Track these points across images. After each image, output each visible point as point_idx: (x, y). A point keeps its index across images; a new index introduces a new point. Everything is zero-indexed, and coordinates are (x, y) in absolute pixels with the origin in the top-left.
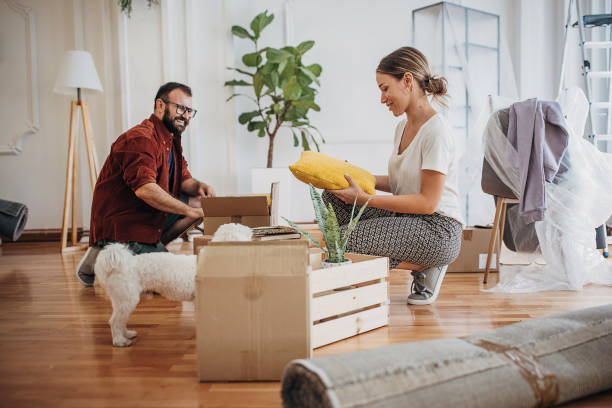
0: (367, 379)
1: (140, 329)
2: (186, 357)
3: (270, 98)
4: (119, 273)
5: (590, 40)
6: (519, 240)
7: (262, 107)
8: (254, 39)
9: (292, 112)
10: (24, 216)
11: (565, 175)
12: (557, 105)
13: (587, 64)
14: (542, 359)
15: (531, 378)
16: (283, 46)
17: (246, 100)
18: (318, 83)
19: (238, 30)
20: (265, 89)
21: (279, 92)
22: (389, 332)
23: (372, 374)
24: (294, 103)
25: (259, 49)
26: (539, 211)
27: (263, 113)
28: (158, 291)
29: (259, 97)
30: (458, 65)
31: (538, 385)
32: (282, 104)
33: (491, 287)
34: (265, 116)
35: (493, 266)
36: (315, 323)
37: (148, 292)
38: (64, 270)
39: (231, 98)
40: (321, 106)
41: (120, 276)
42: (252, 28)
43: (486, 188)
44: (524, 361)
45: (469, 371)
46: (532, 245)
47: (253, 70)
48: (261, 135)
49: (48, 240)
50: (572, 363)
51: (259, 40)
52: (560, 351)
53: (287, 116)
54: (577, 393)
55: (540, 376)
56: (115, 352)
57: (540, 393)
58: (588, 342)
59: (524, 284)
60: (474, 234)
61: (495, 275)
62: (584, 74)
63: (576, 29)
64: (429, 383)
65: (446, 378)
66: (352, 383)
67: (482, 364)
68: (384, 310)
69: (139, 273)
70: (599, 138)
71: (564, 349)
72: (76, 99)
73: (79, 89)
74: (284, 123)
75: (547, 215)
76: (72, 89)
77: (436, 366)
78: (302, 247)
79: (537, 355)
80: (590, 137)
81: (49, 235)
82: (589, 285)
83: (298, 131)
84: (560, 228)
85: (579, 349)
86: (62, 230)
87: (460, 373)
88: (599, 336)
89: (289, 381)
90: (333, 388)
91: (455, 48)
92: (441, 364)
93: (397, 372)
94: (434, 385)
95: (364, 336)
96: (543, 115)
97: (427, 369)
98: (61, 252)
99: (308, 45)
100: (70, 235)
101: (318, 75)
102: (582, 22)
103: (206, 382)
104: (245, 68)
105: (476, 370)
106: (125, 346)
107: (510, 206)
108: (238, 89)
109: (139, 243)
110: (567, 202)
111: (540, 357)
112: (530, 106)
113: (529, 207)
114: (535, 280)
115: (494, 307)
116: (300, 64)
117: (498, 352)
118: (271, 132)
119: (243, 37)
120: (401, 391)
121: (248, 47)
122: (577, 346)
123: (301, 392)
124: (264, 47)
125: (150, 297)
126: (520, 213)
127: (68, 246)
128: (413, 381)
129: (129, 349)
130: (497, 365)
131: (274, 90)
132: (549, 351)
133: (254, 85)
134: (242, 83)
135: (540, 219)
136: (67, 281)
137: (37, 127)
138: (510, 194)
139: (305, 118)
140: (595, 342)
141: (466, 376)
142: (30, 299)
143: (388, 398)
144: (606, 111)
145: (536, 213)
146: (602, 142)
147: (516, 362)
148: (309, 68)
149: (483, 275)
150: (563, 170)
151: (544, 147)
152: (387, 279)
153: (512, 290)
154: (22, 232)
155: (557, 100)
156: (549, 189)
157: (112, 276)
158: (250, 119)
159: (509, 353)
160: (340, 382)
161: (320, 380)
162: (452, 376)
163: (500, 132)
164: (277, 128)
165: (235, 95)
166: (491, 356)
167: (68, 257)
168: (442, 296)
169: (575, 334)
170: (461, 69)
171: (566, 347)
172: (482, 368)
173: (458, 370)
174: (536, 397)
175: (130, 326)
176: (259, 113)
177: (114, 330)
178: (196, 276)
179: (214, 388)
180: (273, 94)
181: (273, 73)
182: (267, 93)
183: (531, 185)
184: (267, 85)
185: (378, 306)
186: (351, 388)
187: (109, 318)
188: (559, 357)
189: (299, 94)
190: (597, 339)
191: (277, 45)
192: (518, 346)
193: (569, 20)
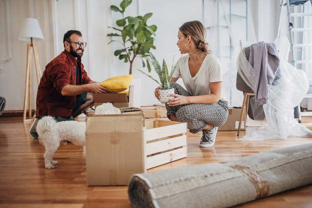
0: (170, 184)
1: (60, 160)
2: (82, 174)
3: (130, 43)
4: (49, 131)
5: (293, 12)
6: (256, 114)
7: (126, 47)
8: (122, 12)
9: (142, 49)
10: (4, 104)
11: (278, 81)
12: (274, 45)
13: (291, 24)
14: (260, 173)
15: (255, 182)
16: (137, 16)
17: (118, 43)
18: (155, 35)
19: (113, 8)
20: (128, 38)
21: (135, 39)
22: (187, 161)
23: (173, 181)
24: (142, 45)
25: (124, 17)
26: (265, 99)
27: (127, 50)
28: (70, 141)
29: (124, 42)
30: (226, 25)
31: (258, 186)
32: (136, 46)
33: (241, 137)
34: (128, 52)
35: (242, 127)
36: (148, 156)
37: (64, 141)
38: (25, 131)
39: (110, 42)
40: (156, 47)
41: (49, 133)
42: (121, 6)
43: (239, 87)
44: (251, 174)
45: (222, 179)
46: (262, 117)
47: (122, 28)
48: (126, 61)
49: (16, 116)
50: (277, 175)
51: (124, 13)
52: (270, 169)
53: (139, 51)
54: (279, 190)
55: (259, 181)
56: (46, 171)
57: (260, 190)
58: (285, 164)
59: (258, 136)
60: (233, 111)
61: (243, 132)
62: (290, 30)
63: (286, 7)
64: (202, 185)
65: (211, 182)
66: (162, 185)
67: (230, 176)
68: (185, 149)
69: (59, 132)
70: (297, 62)
71: (272, 168)
72: (30, 43)
73: (31, 38)
74: (138, 55)
75: (269, 101)
76: (28, 38)
77: (206, 176)
78: (140, 117)
79: (259, 171)
80: (292, 62)
81: (17, 113)
82: (290, 136)
83: (145, 60)
84: (276, 108)
85: (280, 168)
86: (24, 110)
87: (218, 180)
88: (290, 161)
89: (132, 185)
90: (152, 188)
91: (225, 17)
92: (208, 175)
93: (186, 180)
94: (205, 186)
95: (174, 162)
96: (267, 50)
97: (202, 179)
98: (23, 122)
99: (149, 15)
100: (28, 114)
101: (155, 31)
102: (288, 3)
103: (91, 186)
104: (117, 27)
105: (227, 178)
106: (51, 169)
107: (251, 97)
108: (114, 38)
109: (61, 117)
110: (279, 95)
111: (260, 172)
112: (260, 45)
113: (260, 97)
114: (263, 134)
115: (241, 148)
116: (145, 25)
117: (239, 169)
118: (131, 59)
119: (116, 11)
120: (187, 189)
121: (119, 16)
122: (279, 166)
123: (138, 191)
124: (127, 16)
125: (66, 144)
126: (256, 100)
127: (27, 119)
128: (194, 184)
129: (54, 170)
130: (237, 176)
131: (132, 38)
132: (265, 169)
133: (122, 36)
134: (116, 35)
135: (265, 103)
136: (26, 136)
137: (11, 58)
138: (250, 91)
139: (149, 53)
140: (289, 164)
141: (221, 181)
142: (7, 146)
143: (181, 193)
144: (301, 48)
145: (263, 100)
146: (298, 64)
147: (247, 174)
148: (150, 27)
149: (237, 132)
150: (277, 78)
151: (267, 66)
152: (186, 134)
153: (251, 139)
154: (3, 112)
155: (274, 43)
156: (270, 88)
157: (45, 133)
158: (120, 53)
159: (244, 170)
160: (156, 185)
161: (146, 184)
162: (214, 181)
163: (245, 58)
164: (134, 58)
165: (112, 41)
166: (235, 171)
167: (27, 125)
168: (217, 143)
169: (278, 160)
170: (227, 27)
171: (274, 166)
172: (230, 178)
173: (217, 178)
174: (257, 192)
175: (54, 159)
176: (125, 50)
177: (46, 161)
178: (86, 133)
179: (95, 189)
180: (132, 40)
181: (132, 30)
182: (129, 40)
183: (261, 86)
184: (129, 36)
185: (181, 147)
186: (162, 188)
187: (43, 154)
188: (270, 172)
189: (145, 41)
190: (289, 162)
191: (134, 15)
192: (249, 166)
193: (282, 2)
